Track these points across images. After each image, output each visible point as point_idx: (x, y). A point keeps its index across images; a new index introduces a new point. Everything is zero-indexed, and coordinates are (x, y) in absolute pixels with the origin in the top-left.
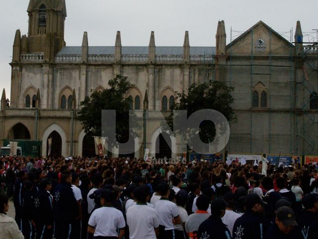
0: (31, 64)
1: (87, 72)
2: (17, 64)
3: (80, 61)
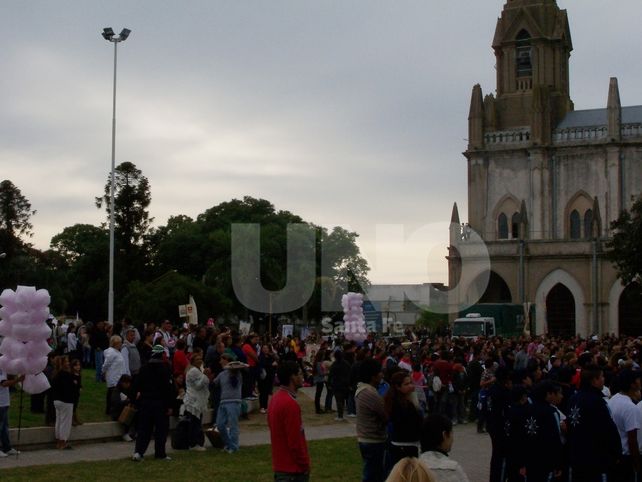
0: (506, 152)
1: (620, 159)
2: (477, 154)
3: (606, 139)
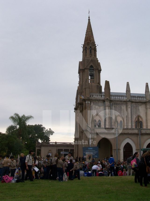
1: (131, 106)
2: (89, 100)
3: (127, 100)
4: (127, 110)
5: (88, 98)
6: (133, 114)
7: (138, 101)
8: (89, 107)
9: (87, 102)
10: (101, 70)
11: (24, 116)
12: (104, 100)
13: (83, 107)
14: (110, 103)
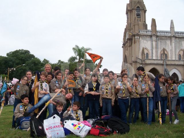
0: (145, 35)
2: (138, 35)
3: (171, 35)
4: (171, 44)
5: (137, 33)
6: (177, 48)
7: (181, 37)
8: (138, 42)
9: (136, 37)
10: (146, 11)
11: (83, 48)
12: (151, 35)
13: (132, 42)
14: (157, 38)
